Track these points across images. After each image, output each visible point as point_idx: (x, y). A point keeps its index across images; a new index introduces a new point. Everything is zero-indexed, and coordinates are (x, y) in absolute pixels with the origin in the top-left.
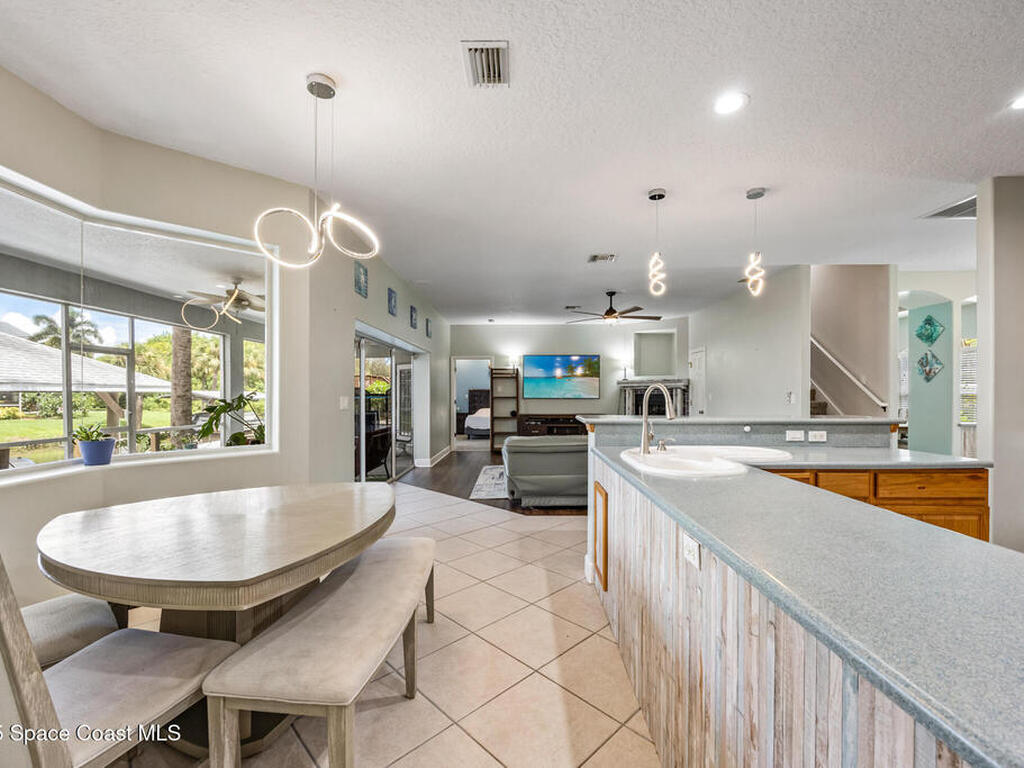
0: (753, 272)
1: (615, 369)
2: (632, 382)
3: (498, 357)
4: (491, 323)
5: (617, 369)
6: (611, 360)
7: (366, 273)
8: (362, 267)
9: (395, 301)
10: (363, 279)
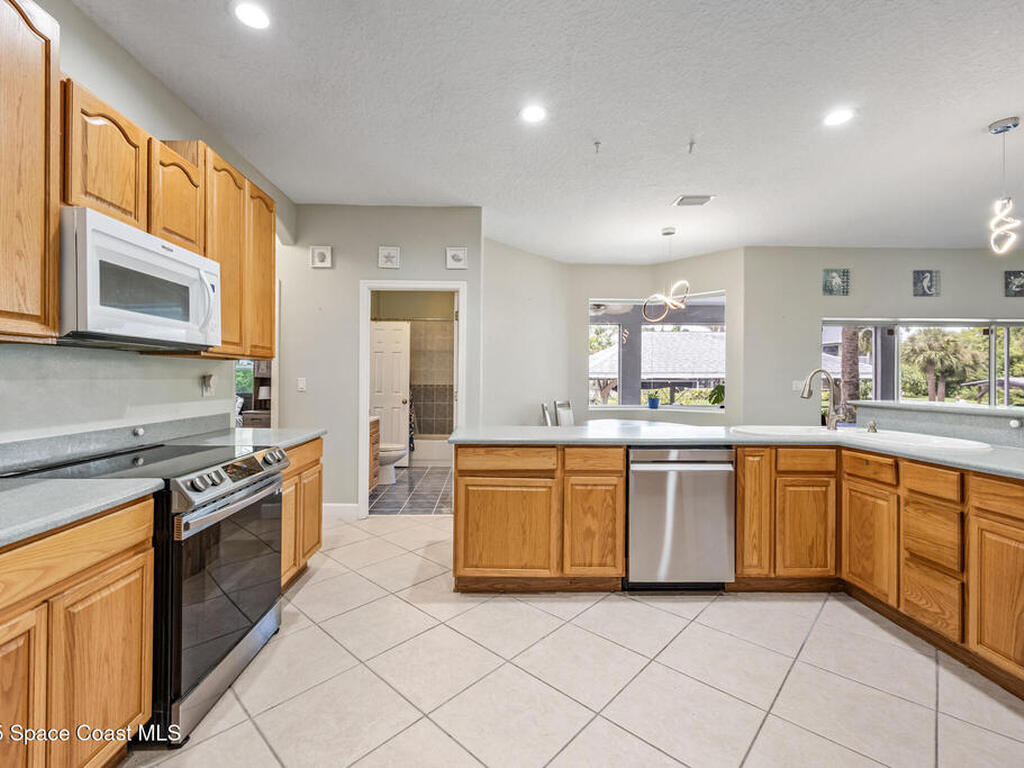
7: (845, 274)
8: (836, 271)
9: (931, 280)
10: (837, 281)
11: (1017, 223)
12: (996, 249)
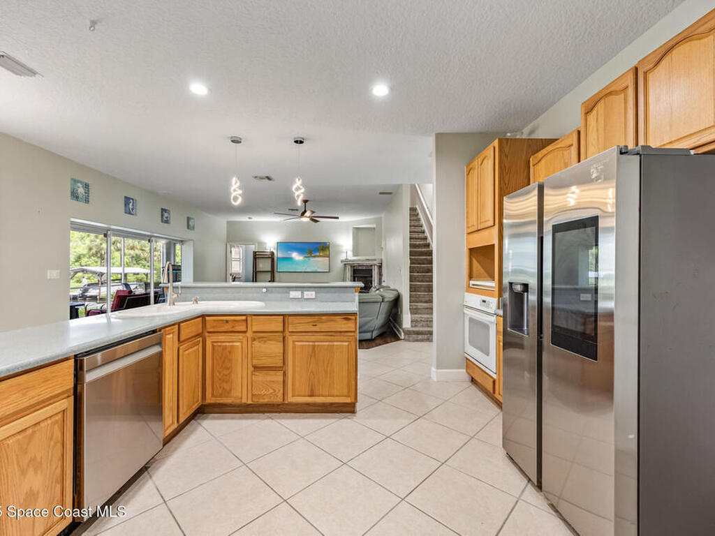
0: (298, 189)
1: (340, 252)
2: (353, 261)
3: (261, 244)
4: (250, 220)
5: (342, 252)
6: (336, 246)
7: (87, 186)
8: (81, 182)
9: (133, 205)
10: (81, 190)
11: (240, 192)
12: (233, 203)
